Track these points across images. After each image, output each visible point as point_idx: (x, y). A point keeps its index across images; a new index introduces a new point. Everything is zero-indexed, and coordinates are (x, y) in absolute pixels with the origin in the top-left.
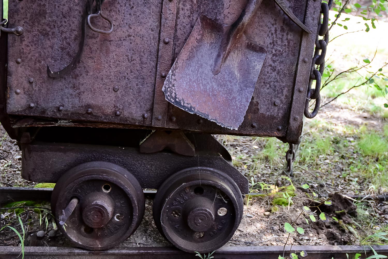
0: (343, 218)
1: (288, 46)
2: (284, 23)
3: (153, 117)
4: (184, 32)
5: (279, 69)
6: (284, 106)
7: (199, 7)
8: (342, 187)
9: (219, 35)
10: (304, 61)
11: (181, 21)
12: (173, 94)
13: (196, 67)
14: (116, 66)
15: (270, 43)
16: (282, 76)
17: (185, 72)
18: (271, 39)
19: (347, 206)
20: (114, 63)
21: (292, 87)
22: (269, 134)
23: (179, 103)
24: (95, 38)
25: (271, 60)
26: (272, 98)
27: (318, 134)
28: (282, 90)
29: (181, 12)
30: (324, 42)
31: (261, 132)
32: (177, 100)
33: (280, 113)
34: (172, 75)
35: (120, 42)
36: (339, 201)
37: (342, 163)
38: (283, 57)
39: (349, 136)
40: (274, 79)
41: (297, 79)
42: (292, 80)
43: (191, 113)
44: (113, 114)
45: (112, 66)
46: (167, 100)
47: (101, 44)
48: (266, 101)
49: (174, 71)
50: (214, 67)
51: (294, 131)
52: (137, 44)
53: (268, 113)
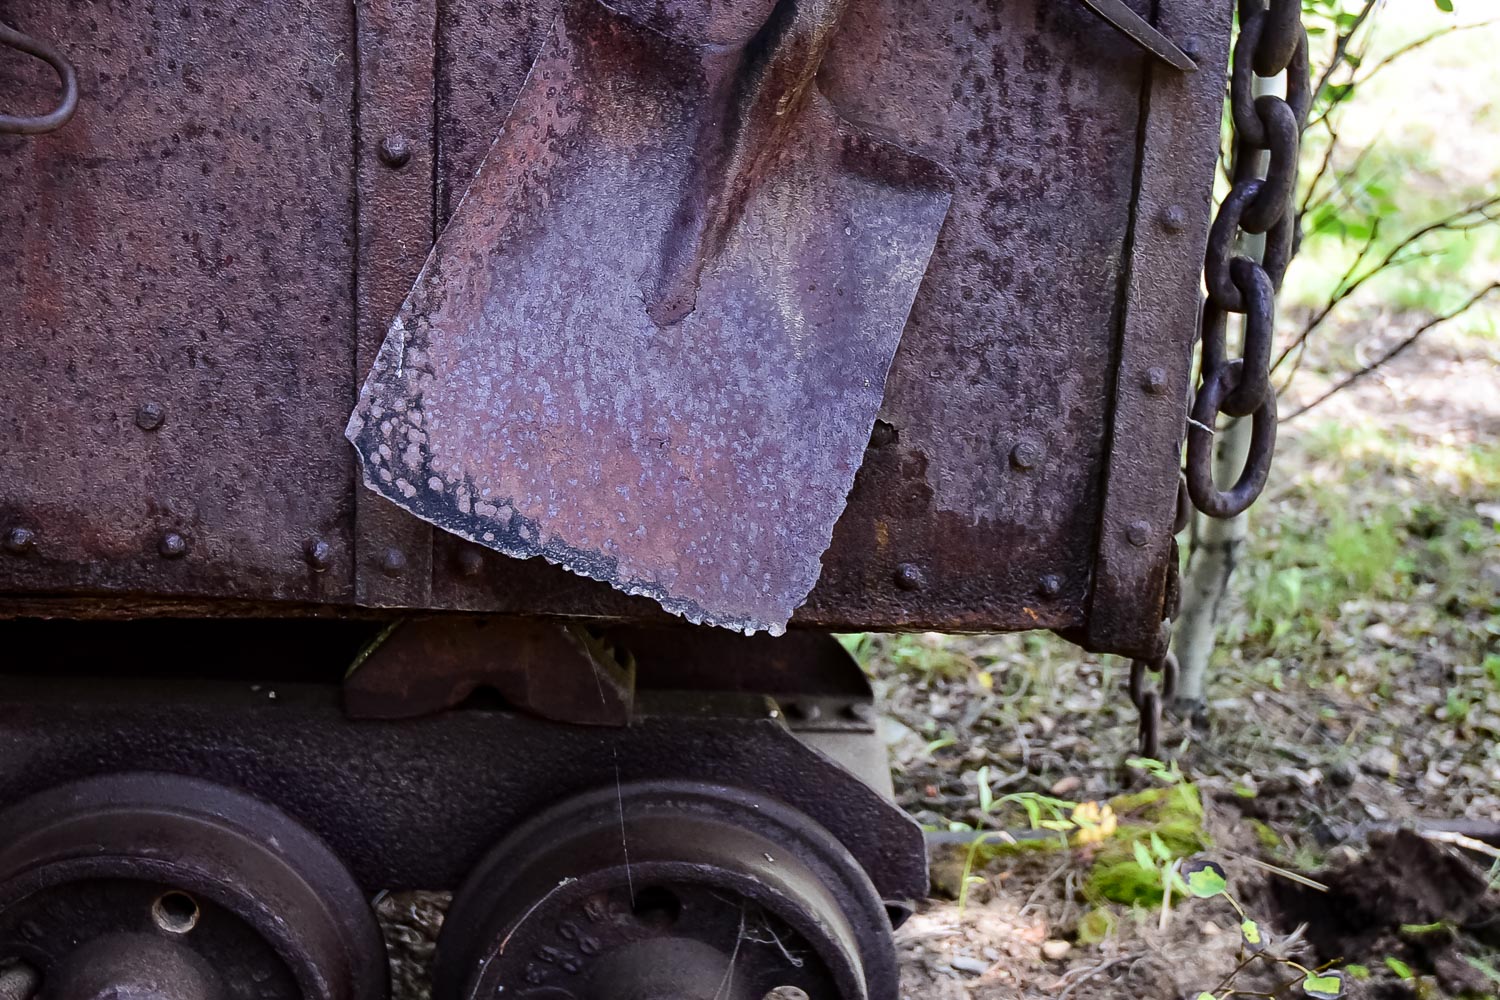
0: (1443, 965)
1: (1074, 143)
2: (1041, 17)
3: (360, 558)
4: (489, 95)
5: (1030, 270)
6: (1069, 471)
8: (1446, 775)
9: (681, 101)
10: (1165, 226)
11: (469, 39)
12: (414, 449)
13: (557, 289)
14: (139, 293)
15: (973, 136)
16: (1048, 310)
17: (489, 323)
18: (975, 113)
19: (1462, 893)
20: (124, 279)
21: (1104, 364)
22: (996, 619)
23: (443, 503)
24: (8, 153)
25: (980, 227)
26: (995, 430)
27: (1342, 490)
28: (1050, 385)
30: (1284, 111)
31: (951, 611)
32: (435, 484)
33: (1049, 506)
34: (409, 343)
35: (144, 167)
36: (1418, 868)
37: (1449, 641)
38: (1049, 206)
39: (1488, 494)
40: (1005, 326)
41: (1128, 325)
42: (1103, 329)
43: (514, 555)
44: (144, 550)
45: (113, 295)
46: (374, 487)
47: (48, 184)
48: (968, 450)
49: (421, 322)
50: (662, 283)
51: (1129, 600)
52: (240, 173)
53: (979, 511)
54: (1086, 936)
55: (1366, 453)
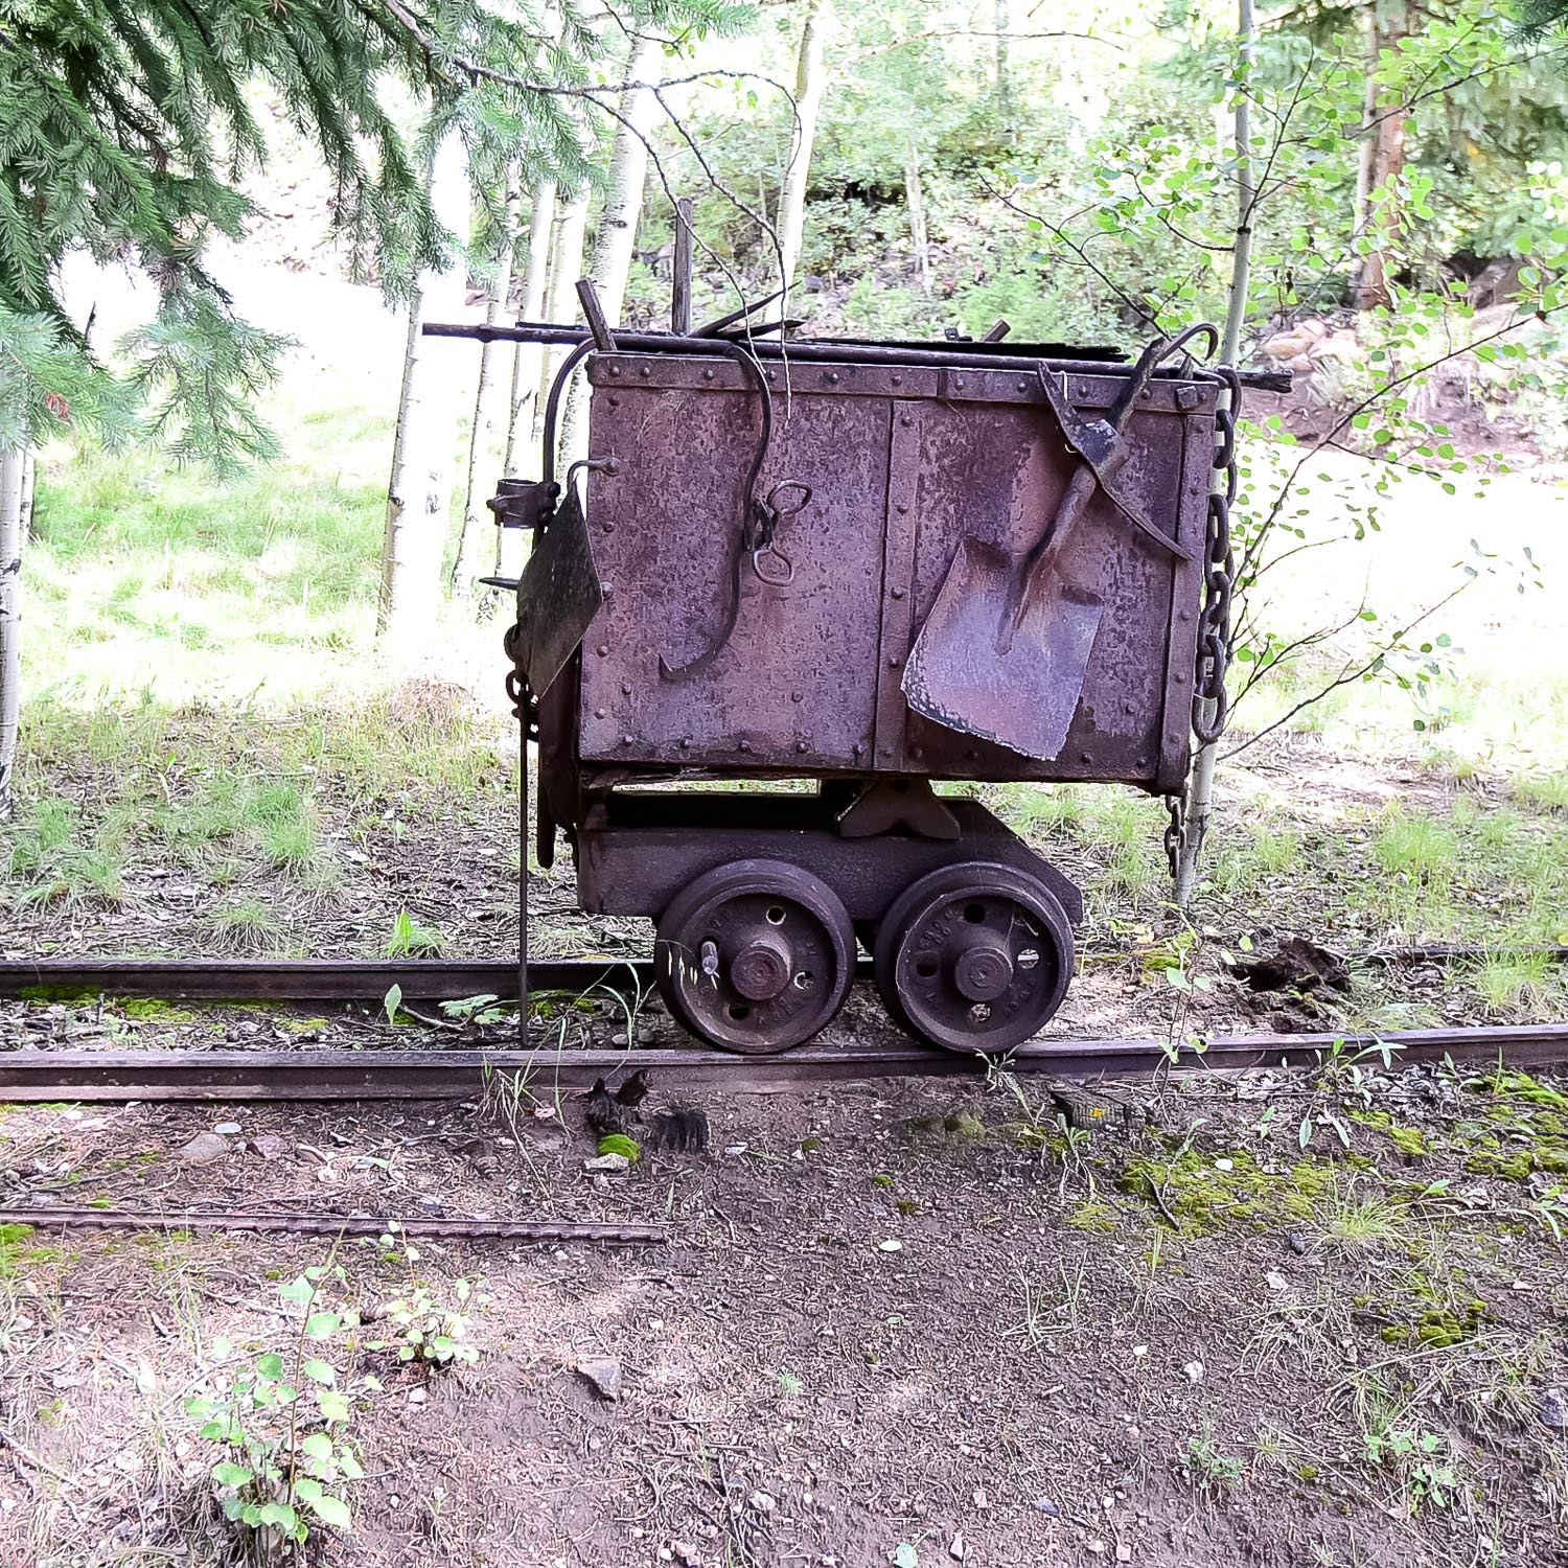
1: (1148, 587)
2: (1134, 541)
3: (876, 750)
4: (932, 572)
5: (1132, 636)
6: (1148, 714)
7: (960, 520)
9: (1003, 573)
10: (1183, 618)
11: (926, 552)
12: (923, 695)
13: (963, 641)
14: (797, 648)
15: (1110, 585)
16: (1139, 651)
17: (942, 652)
18: (1111, 577)
19: (1324, 966)
20: (792, 643)
21: (1161, 672)
22: (1121, 775)
23: (935, 713)
25: (1113, 619)
26: (1120, 698)
28: (1140, 680)
29: (924, 532)
30: (1225, 576)
31: (1103, 771)
32: (932, 706)
33: (1141, 728)
34: (917, 658)
35: (803, 600)
36: (1304, 955)
38: (1139, 611)
40: (1123, 657)
41: (1170, 656)
42: (1160, 658)
43: (961, 731)
44: (791, 748)
45: (787, 649)
46: (912, 707)
47: (766, 607)
48: (1109, 706)
49: (921, 651)
50: (999, 639)
51: (1173, 768)
52: (838, 602)
53: (1114, 730)
54: (1144, 981)
55: (1278, 808)
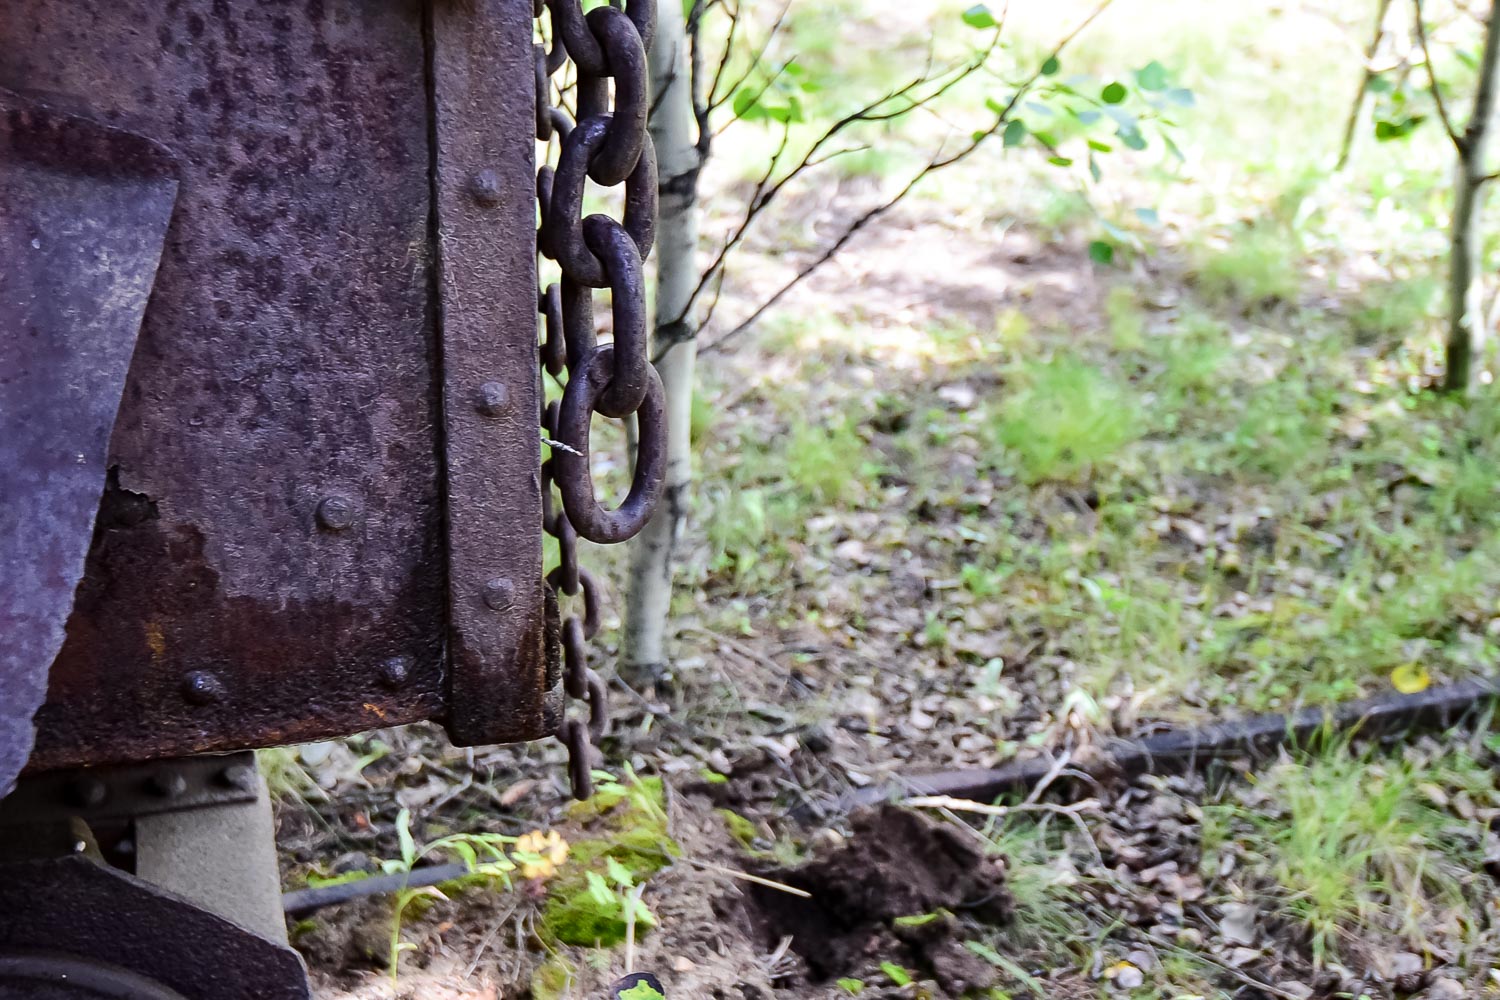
0: (942, 961)
1: (341, 96)
5: (307, 270)
6: (398, 525)
15: (198, 97)
16: (338, 320)
18: (196, 67)
19: (956, 870)
21: (425, 383)
22: (330, 723)
25: (229, 219)
26: (291, 483)
28: (355, 418)
31: (266, 723)
33: (378, 572)
37: (923, 552)
38: (320, 184)
39: (953, 375)
40: (282, 348)
41: (447, 332)
42: (417, 339)
48: (257, 514)
51: (499, 677)
53: (285, 591)
55: (824, 343)
